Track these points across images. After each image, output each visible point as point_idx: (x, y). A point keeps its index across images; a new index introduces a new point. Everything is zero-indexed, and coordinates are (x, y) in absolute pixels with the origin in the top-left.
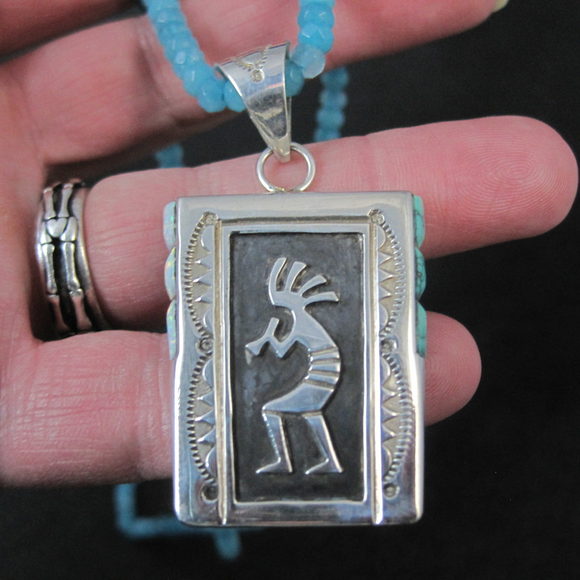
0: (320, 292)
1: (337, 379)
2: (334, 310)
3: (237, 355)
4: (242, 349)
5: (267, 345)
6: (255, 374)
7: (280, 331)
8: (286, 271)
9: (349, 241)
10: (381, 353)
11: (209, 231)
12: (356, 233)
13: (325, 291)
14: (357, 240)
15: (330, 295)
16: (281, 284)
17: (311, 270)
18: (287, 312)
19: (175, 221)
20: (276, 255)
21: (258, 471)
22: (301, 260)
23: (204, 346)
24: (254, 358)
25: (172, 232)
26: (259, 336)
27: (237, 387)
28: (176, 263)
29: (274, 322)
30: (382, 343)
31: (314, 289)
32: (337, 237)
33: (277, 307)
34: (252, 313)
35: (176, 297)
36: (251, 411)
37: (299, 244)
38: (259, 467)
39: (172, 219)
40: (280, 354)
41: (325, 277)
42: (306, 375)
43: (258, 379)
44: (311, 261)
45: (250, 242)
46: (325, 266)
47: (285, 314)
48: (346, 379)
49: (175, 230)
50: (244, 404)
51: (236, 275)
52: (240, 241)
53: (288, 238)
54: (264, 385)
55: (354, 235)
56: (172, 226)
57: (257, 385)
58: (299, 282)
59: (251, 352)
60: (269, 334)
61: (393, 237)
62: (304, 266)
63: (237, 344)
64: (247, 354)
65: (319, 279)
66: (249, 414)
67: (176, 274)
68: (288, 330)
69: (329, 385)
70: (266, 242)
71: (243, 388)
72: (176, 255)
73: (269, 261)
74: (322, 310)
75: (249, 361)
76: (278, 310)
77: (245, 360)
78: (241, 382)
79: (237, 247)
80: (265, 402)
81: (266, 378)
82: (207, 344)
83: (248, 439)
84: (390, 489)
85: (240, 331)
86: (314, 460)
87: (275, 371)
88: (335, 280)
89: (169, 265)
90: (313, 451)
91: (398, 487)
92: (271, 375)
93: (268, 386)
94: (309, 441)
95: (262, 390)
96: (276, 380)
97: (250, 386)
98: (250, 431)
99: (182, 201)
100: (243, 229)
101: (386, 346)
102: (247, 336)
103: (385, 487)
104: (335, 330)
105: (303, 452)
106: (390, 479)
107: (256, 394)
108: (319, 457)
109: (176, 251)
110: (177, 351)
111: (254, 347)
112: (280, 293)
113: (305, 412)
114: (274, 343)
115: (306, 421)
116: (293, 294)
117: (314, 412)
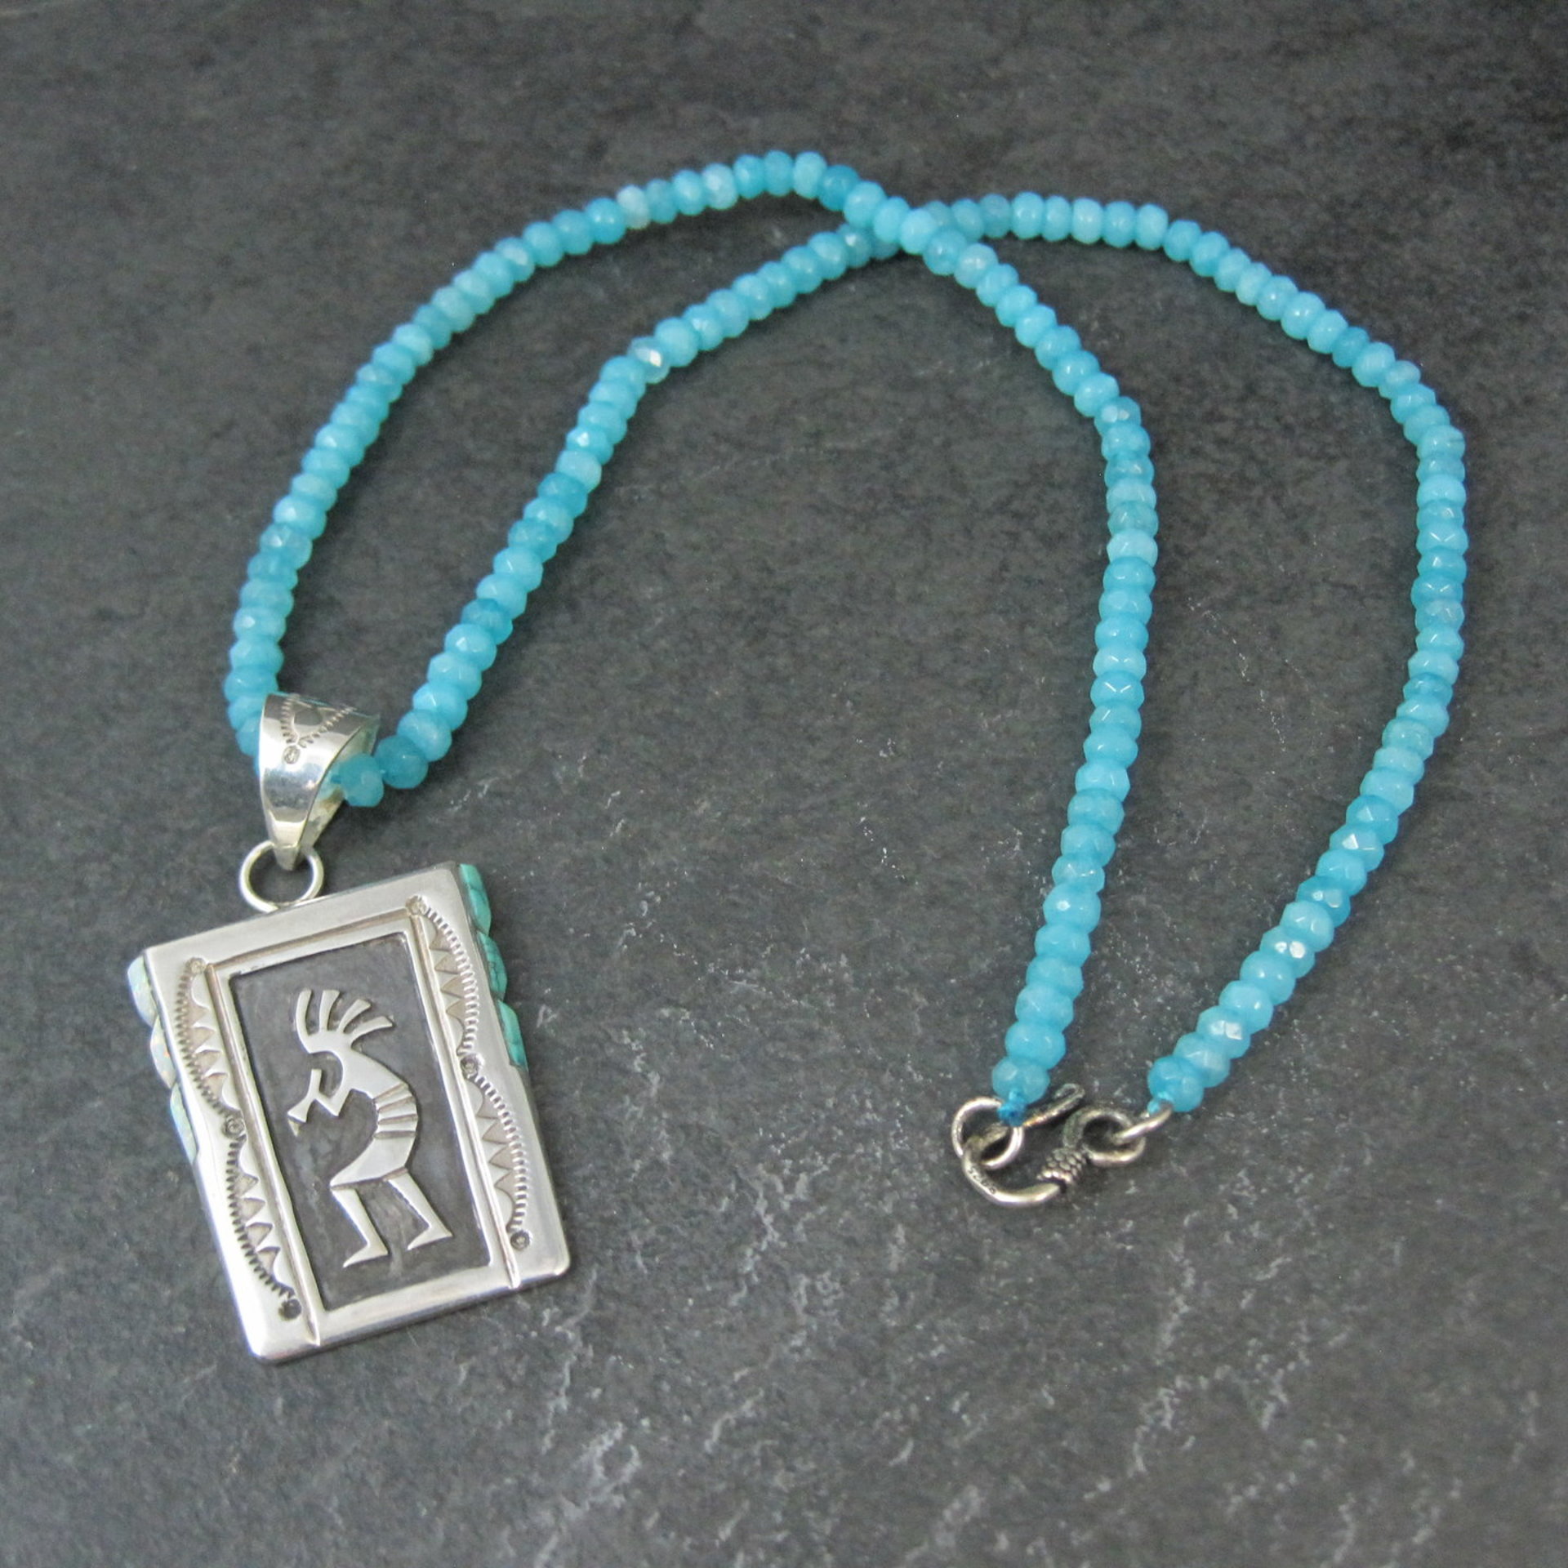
0: (365, 1021)
1: (413, 1127)
2: (390, 1039)
3: (277, 1129)
4: (283, 1119)
5: (314, 1105)
6: (307, 1147)
7: (326, 1086)
8: (312, 1006)
9: (389, 948)
10: (465, 1075)
11: (198, 983)
12: (395, 934)
13: (373, 1017)
14: (399, 943)
15: (380, 1023)
16: (311, 1025)
17: (348, 997)
18: (329, 1058)
19: (150, 982)
20: (298, 990)
21: (346, 1264)
22: (331, 988)
23: (232, 1130)
24: (302, 1126)
25: (149, 997)
26: (300, 1097)
27: (290, 1170)
28: (165, 1036)
29: (315, 1076)
30: (463, 1063)
31: (357, 1020)
32: (371, 945)
33: (315, 1055)
34: (282, 1072)
35: (177, 1079)
36: (316, 1193)
37: (326, 967)
38: (344, 1259)
39: (144, 979)
40: (335, 1112)
41: (368, 1001)
42: (375, 1128)
43: (313, 1152)
44: (344, 985)
45: (259, 982)
46: (364, 987)
47: (329, 1062)
48: (427, 1119)
49: (153, 994)
50: (303, 1187)
51: (249, 1028)
52: (244, 985)
53: (308, 964)
55: (392, 938)
56: (147, 988)
57: (315, 1160)
58: (334, 1017)
59: (295, 1120)
60: (313, 1093)
62: (336, 994)
63: (273, 1117)
64: (291, 1123)
65: (359, 1006)
66: (314, 1199)
67: (169, 1050)
68: (337, 1081)
69: (406, 1134)
70: (279, 977)
71: (297, 1169)
72: (163, 1026)
73: (289, 1000)
74: (376, 1042)
75: (296, 1133)
76: (318, 1059)
77: (290, 1133)
78: (293, 1162)
79: (241, 993)
80: (330, 1176)
81: (325, 1147)
82: (235, 1126)
83: (321, 1230)
84: (520, 1240)
85: (275, 1098)
86: (413, 1231)
87: (333, 1135)
88: (381, 1001)
89: (156, 1041)
90: (410, 1221)
91: (531, 1235)
92: (330, 1141)
93: (330, 1157)
94: (401, 1209)
95: (322, 1163)
96: (337, 1147)
97: (306, 1166)
98: (321, 1219)
99: (151, 952)
100: (245, 968)
101: (468, 1065)
102: (285, 1102)
103: (513, 1240)
104: (396, 1066)
105: (397, 1225)
106: (517, 1228)
107: (316, 1171)
108: (419, 1226)
109: (161, 1020)
110: (197, 1148)
111: (298, 1113)
112: (314, 1037)
113: (386, 1176)
114: (323, 1101)
115: (388, 1185)
116: (330, 1033)
117: (396, 1173)
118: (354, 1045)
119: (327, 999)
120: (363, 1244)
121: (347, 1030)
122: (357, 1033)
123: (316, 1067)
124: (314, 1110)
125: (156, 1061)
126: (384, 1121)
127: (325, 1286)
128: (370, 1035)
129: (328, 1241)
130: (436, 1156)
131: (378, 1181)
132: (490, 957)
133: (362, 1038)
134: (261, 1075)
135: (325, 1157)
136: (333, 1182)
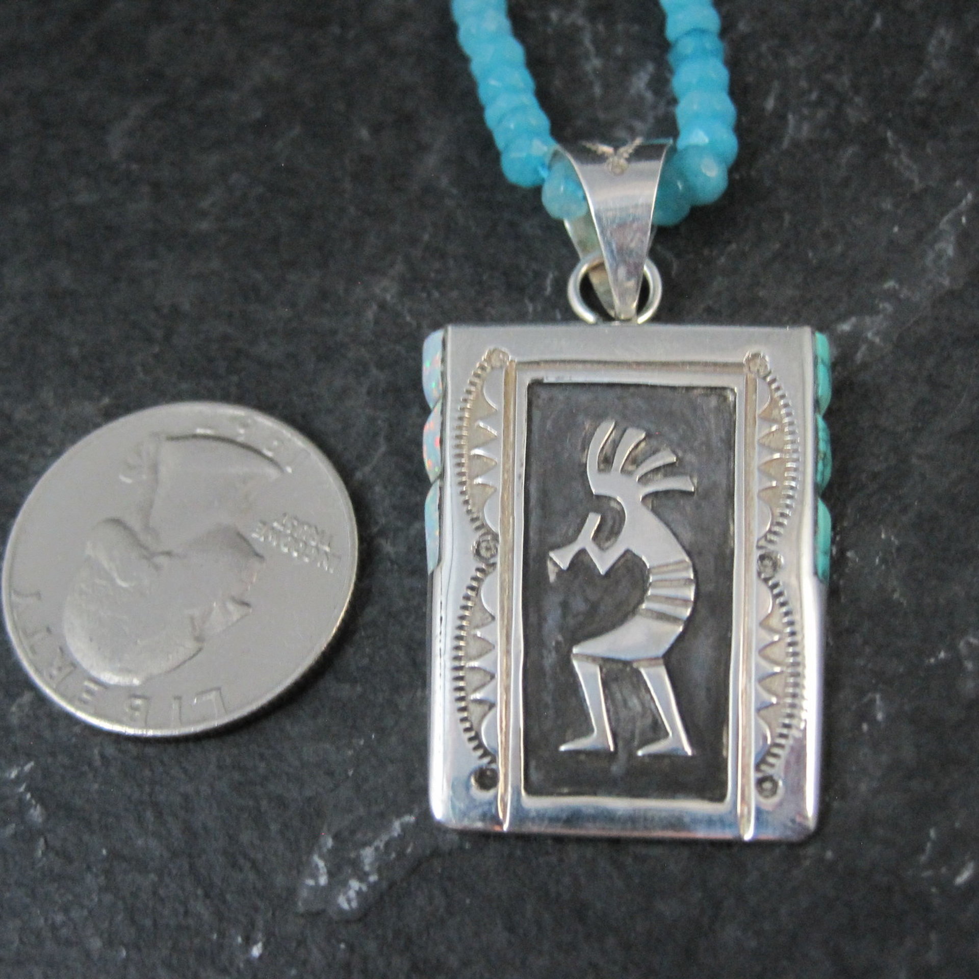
0: (665, 476)
1: (688, 612)
2: (688, 505)
3: (534, 568)
4: (542, 559)
6: (561, 598)
7: (603, 534)
8: (613, 443)
9: (713, 401)
10: (759, 574)
11: (494, 377)
12: (724, 389)
14: (725, 399)
15: (681, 483)
16: (607, 461)
17: (654, 443)
18: (614, 505)
19: (443, 361)
20: (599, 417)
21: (563, 748)
23: (483, 552)
24: (560, 573)
25: (436, 376)
28: (443, 424)
29: (594, 521)
30: (762, 558)
31: (657, 470)
32: (695, 392)
33: (598, 497)
34: (558, 504)
35: (442, 476)
36: (554, 654)
37: (636, 402)
38: (564, 742)
39: (439, 356)
40: (602, 571)
42: (641, 601)
43: (565, 606)
44: (653, 428)
45: (560, 396)
46: (674, 437)
47: (612, 509)
48: (704, 610)
49: (443, 375)
52: (544, 394)
53: (619, 391)
54: (575, 616)
55: (719, 392)
56: (438, 367)
57: (564, 616)
58: (635, 460)
59: (555, 564)
60: (585, 540)
61: (783, 397)
62: (643, 436)
63: (533, 551)
64: (550, 565)
65: (666, 456)
66: (550, 660)
67: (442, 442)
69: (674, 619)
70: (584, 397)
72: (443, 412)
73: (587, 427)
74: (671, 503)
75: (552, 577)
76: (600, 503)
78: (539, 610)
80: (576, 641)
81: (579, 605)
82: (488, 549)
84: (767, 785)
85: (540, 531)
86: (650, 735)
87: (593, 595)
88: (690, 458)
89: (431, 427)
90: (649, 721)
91: (781, 783)
92: (586, 600)
93: (581, 618)
94: (643, 704)
95: (571, 621)
96: (594, 608)
97: (553, 618)
98: (551, 686)
99: (450, 328)
100: (550, 377)
101: (767, 562)
102: (552, 539)
103: (760, 782)
104: (687, 536)
105: (633, 720)
106: (768, 771)
107: (562, 629)
108: (657, 730)
109: (444, 405)
110: (440, 560)
111: (561, 559)
112: (604, 477)
113: (638, 660)
114: (593, 553)
115: (638, 674)
117: (652, 661)
118: (645, 499)
119: (630, 437)
122: (651, 487)
123: (596, 511)
124: (580, 562)
126: (655, 598)
127: (533, 764)
128: (666, 493)
129: (551, 713)
131: (626, 663)
132: (823, 446)
133: (656, 494)
134: (533, 502)
136: (575, 650)
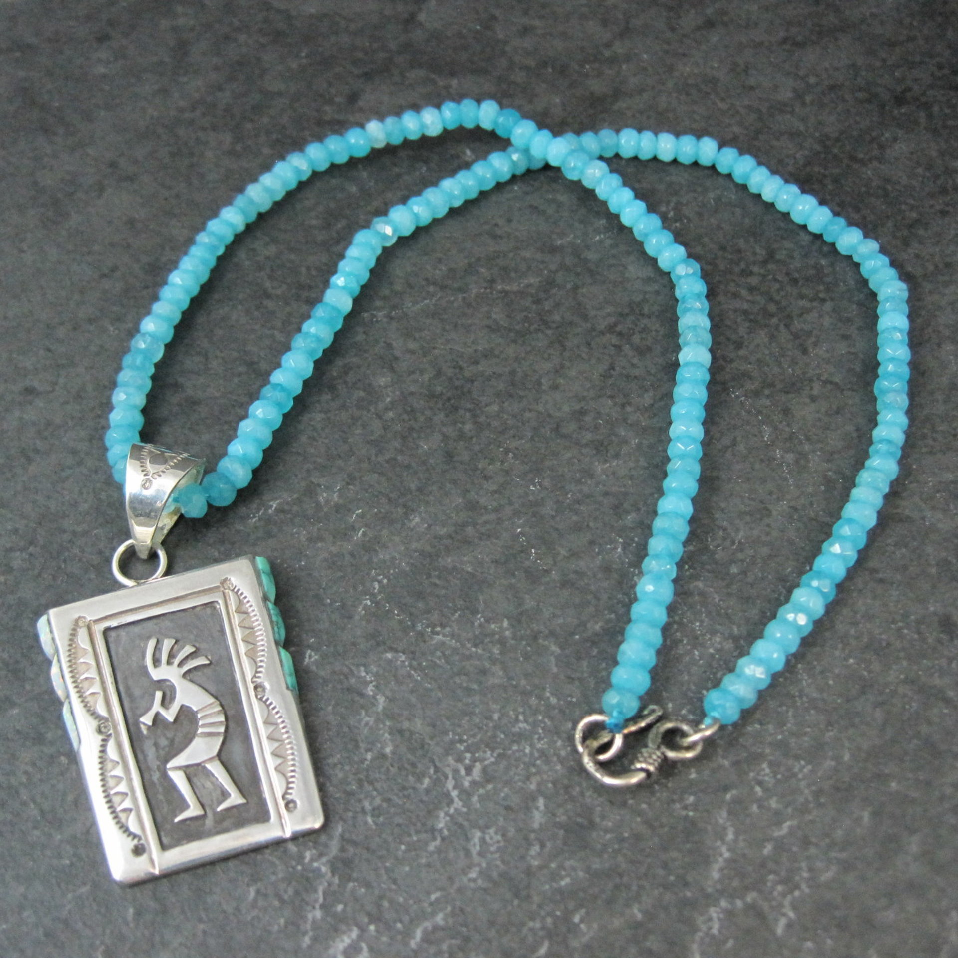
0: (192, 659)
1: (222, 730)
2: (207, 671)
3: (132, 729)
4: (137, 724)
5: (157, 714)
6: (152, 742)
9: (208, 611)
10: (256, 696)
11: (83, 633)
12: (213, 602)
13: (196, 657)
14: (215, 608)
15: (201, 661)
16: (156, 662)
17: (180, 643)
18: (168, 683)
19: (51, 632)
21: (176, 820)
23: (103, 730)
24: (149, 728)
25: (50, 641)
26: (149, 709)
27: (140, 757)
28: (61, 667)
29: (159, 695)
30: (256, 688)
31: (187, 658)
32: (198, 609)
33: (159, 681)
34: (137, 692)
35: (68, 696)
36: (157, 773)
37: (167, 623)
38: (176, 816)
39: (48, 630)
40: (171, 719)
41: (194, 646)
42: (197, 730)
43: (156, 745)
44: (179, 636)
45: (122, 633)
46: (192, 637)
47: (168, 686)
48: (232, 725)
49: (53, 639)
50: (149, 769)
51: (116, 663)
52: (113, 634)
53: (155, 621)
55: (211, 605)
56: (50, 636)
57: (157, 751)
58: (171, 656)
59: (144, 724)
60: (157, 707)
62: (174, 641)
63: (130, 721)
64: (142, 726)
65: (188, 649)
66: (156, 777)
67: (63, 677)
68: (173, 698)
69: (218, 734)
70: (136, 629)
71: (145, 757)
72: (59, 661)
73: (142, 645)
74: (199, 673)
75: (145, 732)
77: (141, 732)
78: (143, 752)
79: (111, 640)
80: (167, 761)
81: (163, 742)
82: (105, 727)
83: (161, 797)
84: (291, 805)
85: (131, 708)
86: (220, 798)
87: (170, 735)
88: (203, 646)
89: (54, 670)
90: (219, 792)
91: (299, 802)
92: (167, 739)
93: (167, 749)
94: (212, 783)
95: (162, 753)
96: (172, 742)
97: (151, 753)
98: (160, 790)
99: (52, 612)
100: (114, 623)
101: (259, 689)
102: (138, 712)
103: (287, 806)
104: (213, 689)
105: (210, 794)
106: (289, 797)
107: (158, 758)
108: (225, 795)
109: (58, 656)
110: (80, 742)
111: (147, 720)
112: (158, 669)
113: (204, 762)
114: (163, 712)
115: (204, 768)
116: (169, 667)
117: (211, 760)
118: (184, 675)
119: (167, 644)
120: (188, 807)
121: (180, 665)
122: (186, 668)
123: (159, 689)
124: (157, 718)
125: (54, 683)
126: (203, 726)
127: (162, 834)
128: (195, 668)
129: (165, 805)
130: (236, 750)
131: (198, 765)
132: (274, 618)
133: (189, 671)
134: (123, 694)
135: (163, 749)
136: (169, 766)
